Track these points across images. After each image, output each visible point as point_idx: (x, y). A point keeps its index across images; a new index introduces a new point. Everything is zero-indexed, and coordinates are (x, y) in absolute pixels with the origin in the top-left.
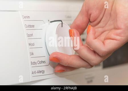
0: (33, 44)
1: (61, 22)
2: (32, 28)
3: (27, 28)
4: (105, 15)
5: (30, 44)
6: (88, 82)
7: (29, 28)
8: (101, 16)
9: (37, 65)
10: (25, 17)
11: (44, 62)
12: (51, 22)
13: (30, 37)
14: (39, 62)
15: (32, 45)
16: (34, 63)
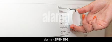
1: (75, 10)
2: (62, 12)
3: (60, 12)
4: (99, 12)
6: (85, 36)
7: (61, 12)
8: (97, 12)
9: (63, 28)
11: (66, 27)
12: (71, 9)
16: (62, 28)
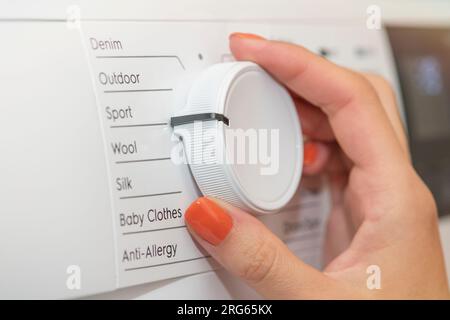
0: (131, 148)
2: (131, 86)
3: (109, 87)
5: (116, 148)
7: (117, 87)
9: (148, 225)
10: (101, 44)
11: (174, 214)
13: (119, 122)
14: (152, 216)
15: (128, 149)
16: (135, 219)
